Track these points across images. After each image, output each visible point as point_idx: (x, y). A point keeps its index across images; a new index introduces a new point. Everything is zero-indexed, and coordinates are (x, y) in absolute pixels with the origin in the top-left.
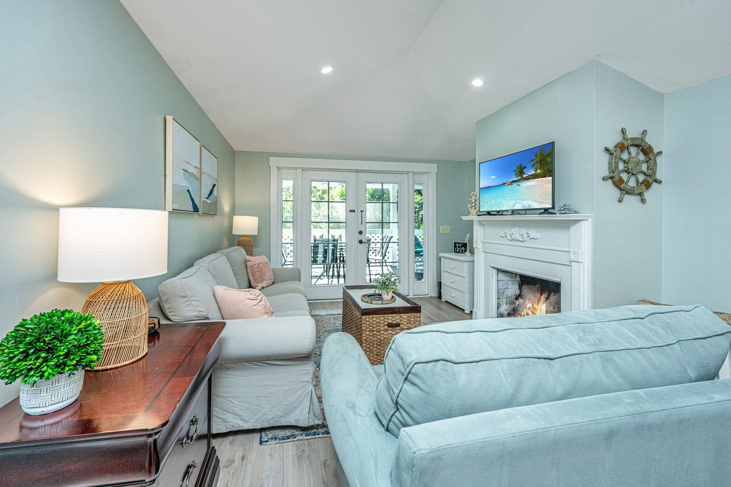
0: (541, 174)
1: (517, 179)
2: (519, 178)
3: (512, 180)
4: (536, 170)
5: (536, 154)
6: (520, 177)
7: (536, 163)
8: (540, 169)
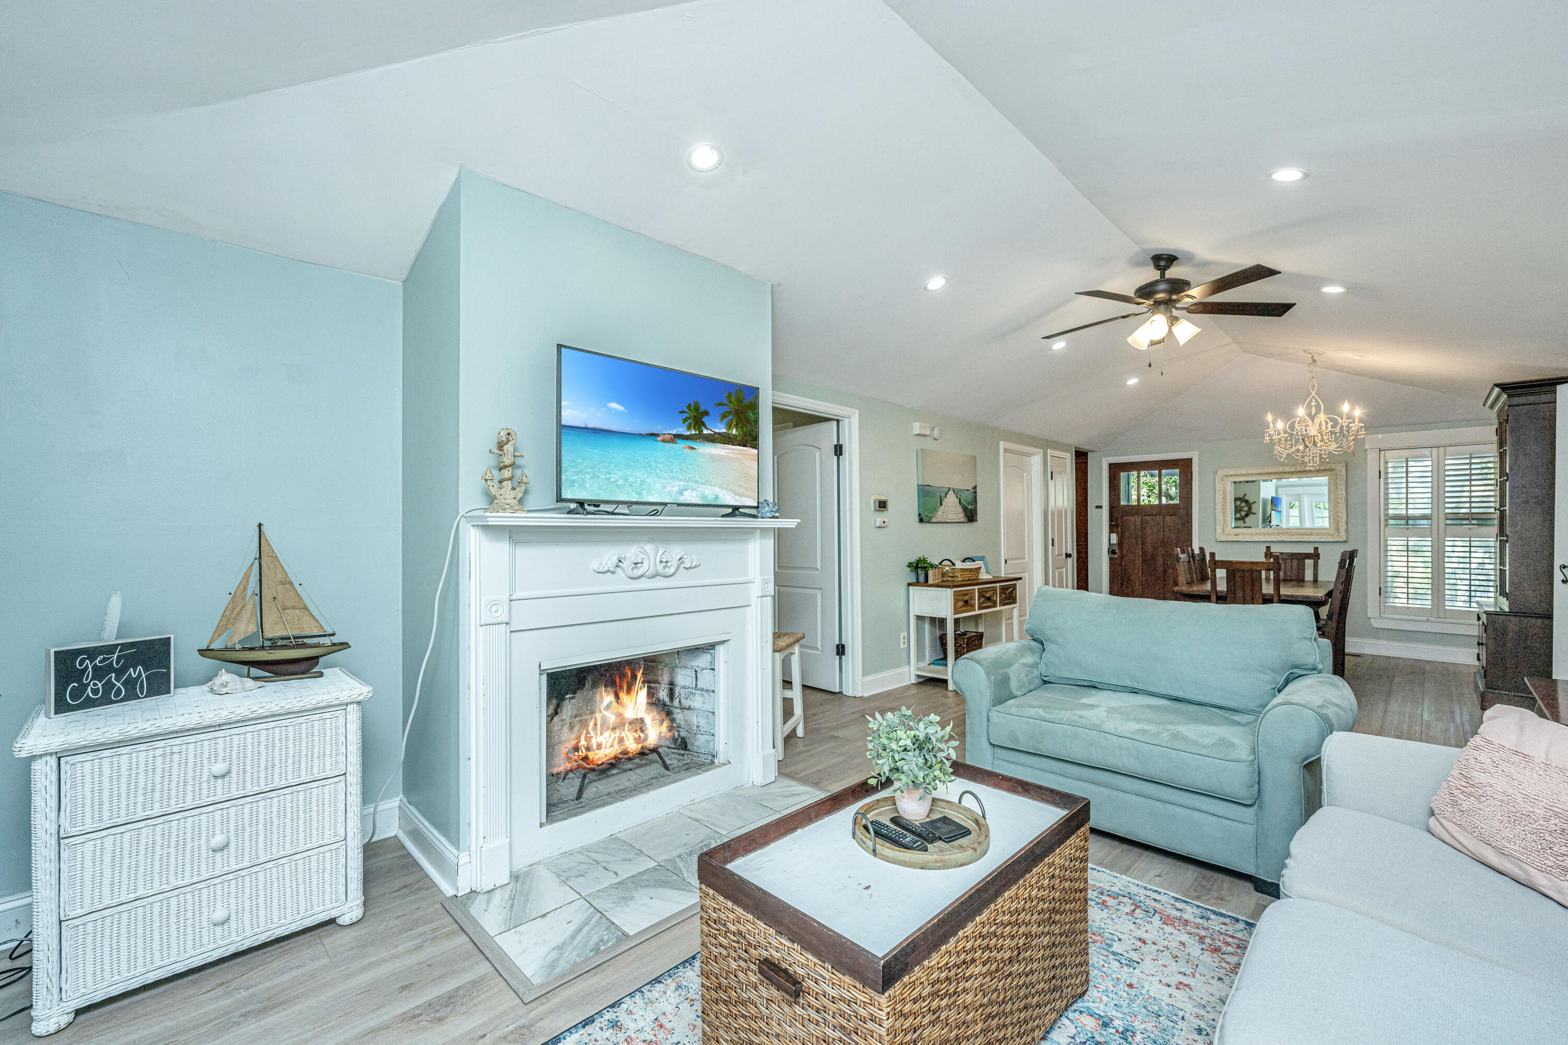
0: (738, 439)
1: (688, 433)
2: (693, 432)
3: (674, 432)
4: (729, 427)
5: (729, 395)
6: (695, 430)
7: (730, 413)
8: (736, 426)
